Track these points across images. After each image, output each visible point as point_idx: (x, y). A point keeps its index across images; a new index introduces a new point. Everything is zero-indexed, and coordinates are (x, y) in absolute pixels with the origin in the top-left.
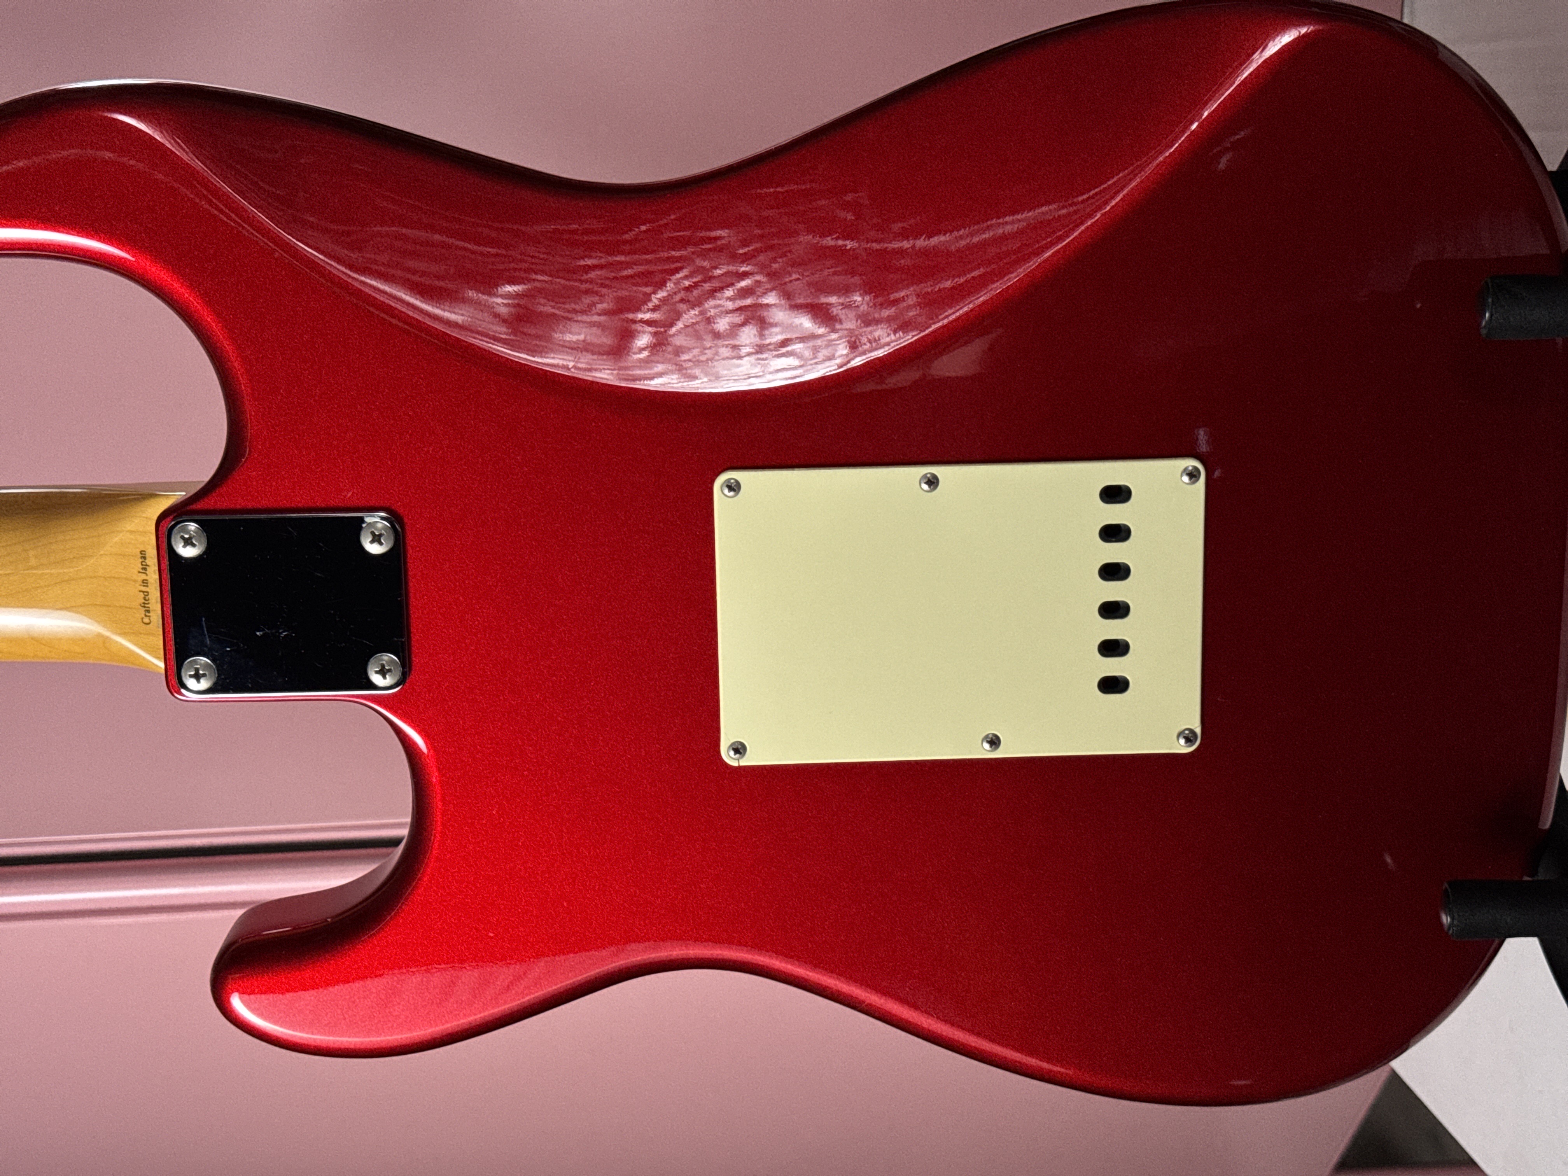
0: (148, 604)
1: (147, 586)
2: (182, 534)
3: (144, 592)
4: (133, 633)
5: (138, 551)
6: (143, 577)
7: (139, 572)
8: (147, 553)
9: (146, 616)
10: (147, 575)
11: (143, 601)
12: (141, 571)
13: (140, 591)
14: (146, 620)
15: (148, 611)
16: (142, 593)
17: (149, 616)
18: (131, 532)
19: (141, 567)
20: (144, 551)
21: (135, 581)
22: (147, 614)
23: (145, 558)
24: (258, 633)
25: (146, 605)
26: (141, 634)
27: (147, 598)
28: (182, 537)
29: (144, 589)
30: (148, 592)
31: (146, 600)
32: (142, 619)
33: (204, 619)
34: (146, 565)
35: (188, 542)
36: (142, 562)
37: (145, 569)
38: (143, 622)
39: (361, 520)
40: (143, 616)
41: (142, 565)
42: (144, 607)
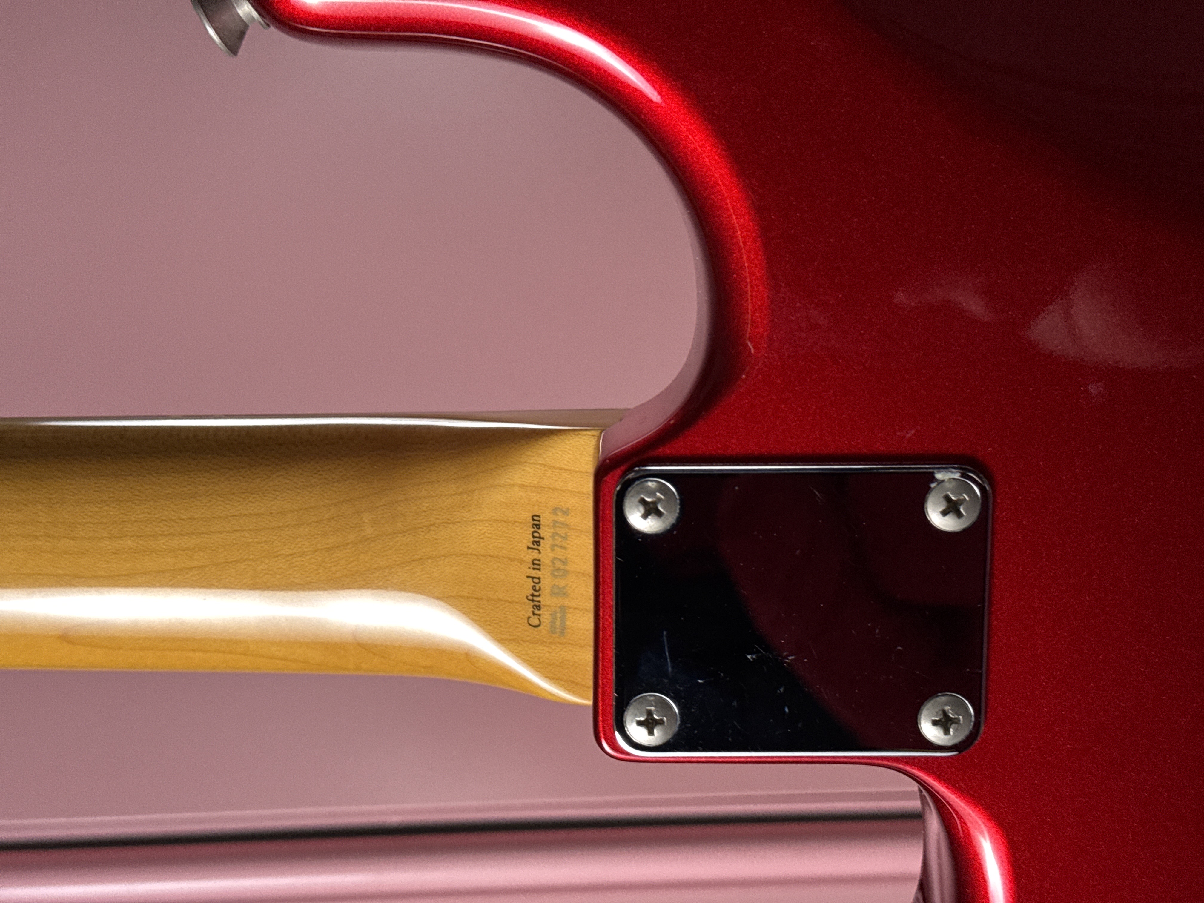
0: (539, 596)
1: (539, 569)
2: (642, 496)
3: (533, 578)
4: (514, 640)
5: (526, 516)
6: (535, 555)
7: (529, 548)
8: (541, 519)
9: (534, 614)
10: (540, 552)
11: (532, 591)
12: (532, 546)
13: (528, 577)
14: (535, 621)
15: (539, 608)
16: (530, 579)
17: (539, 615)
18: (522, 486)
19: (532, 539)
20: (539, 516)
21: (522, 561)
22: (536, 612)
23: (538, 526)
24: (749, 657)
25: (535, 598)
26: (524, 641)
27: (537, 588)
28: (643, 502)
29: (534, 573)
30: (539, 578)
31: (535, 590)
32: (529, 618)
33: (665, 633)
34: (540, 537)
35: (650, 510)
36: (534, 532)
37: (538, 543)
38: (530, 625)
39: (932, 478)
40: (531, 615)
41: (534, 537)
42: (533, 601)
